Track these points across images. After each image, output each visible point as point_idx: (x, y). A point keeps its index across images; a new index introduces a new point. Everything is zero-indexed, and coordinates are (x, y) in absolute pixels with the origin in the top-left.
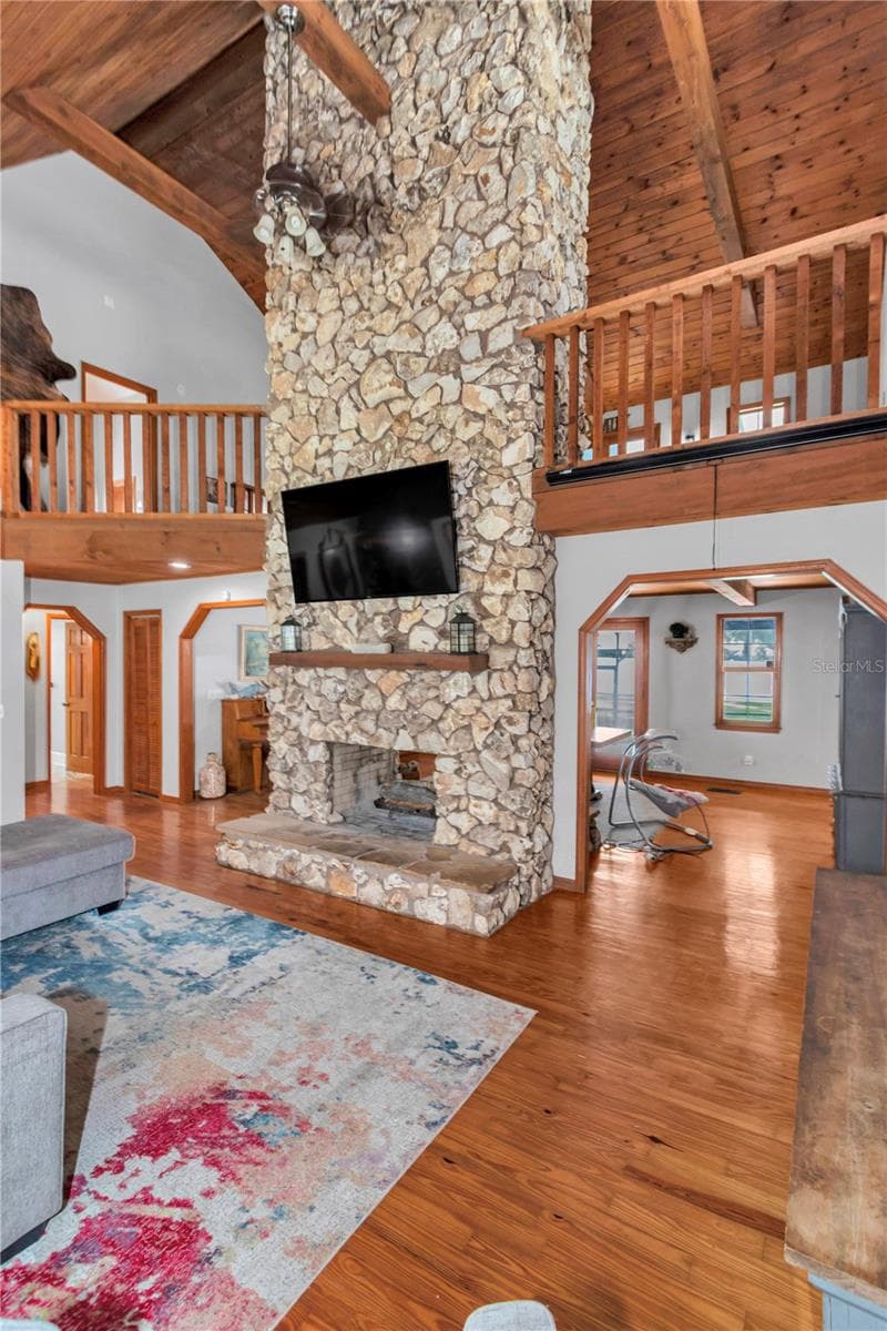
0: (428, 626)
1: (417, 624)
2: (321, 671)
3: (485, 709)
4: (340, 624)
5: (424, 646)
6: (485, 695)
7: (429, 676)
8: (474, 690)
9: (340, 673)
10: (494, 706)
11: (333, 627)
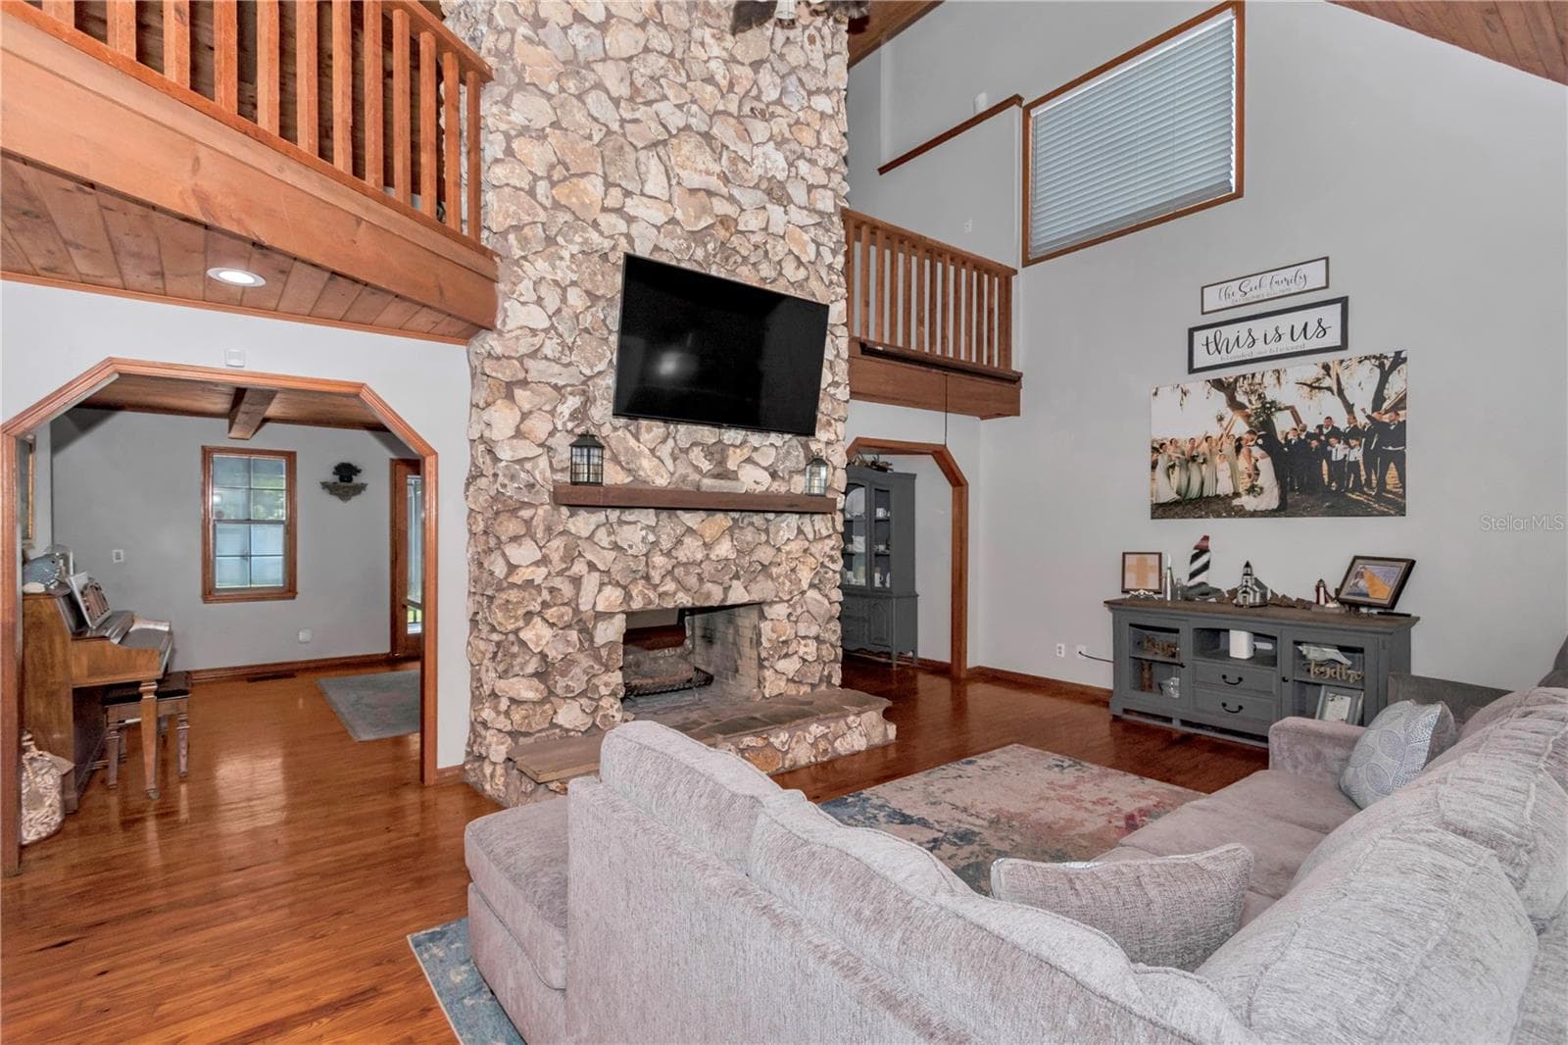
0: (756, 464)
1: (744, 461)
2: (614, 515)
3: (813, 550)
4: (647, 452)
5: (756, 486)
6: (811, 536)
7: (757, 519)
8: (800, 531)
9: (648, 517)
10: (820, 546)
11: (637, 455)
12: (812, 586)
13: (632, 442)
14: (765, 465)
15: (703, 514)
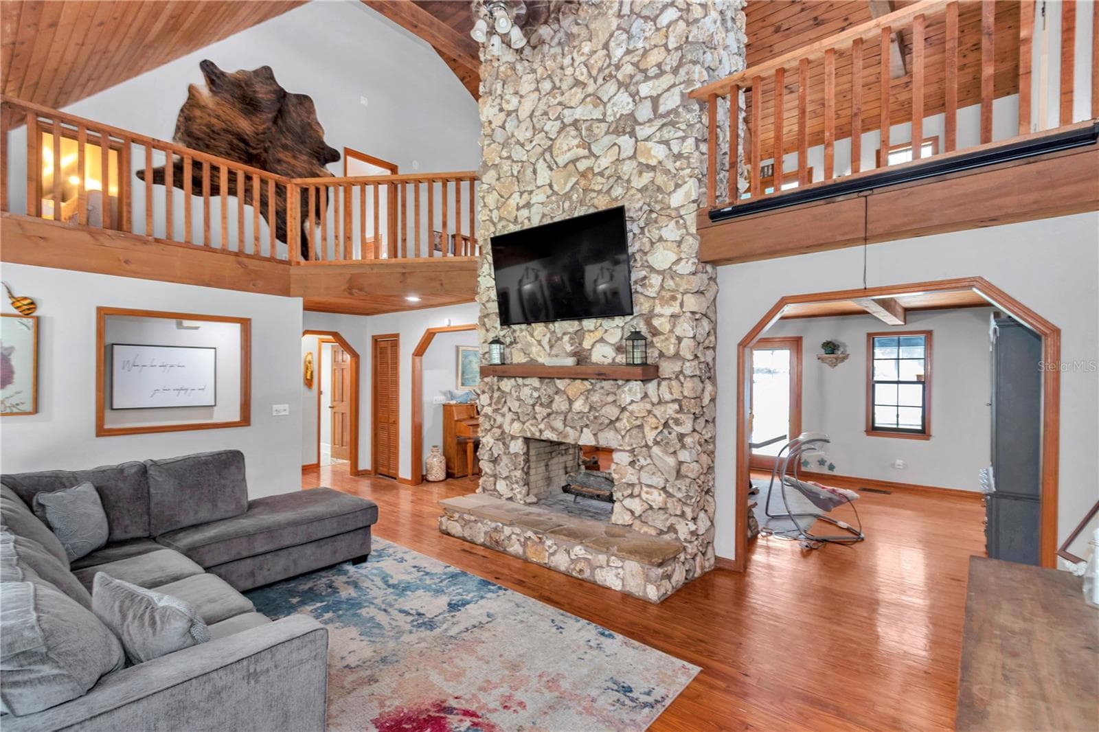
0: (607, 342)
1: (598, 341)
2: (520, 381)
3: (655, 412)
4: (535, 343)
5: (603, 359)
6: (655, 400)
7: (607, 385)
8: (646, 395)
9: (535, 382)
10: (662, 409)
11: (530, 345)
12: (656, 443)
13: (529, 338)
14: (613, 342)
15: (567, 381)
